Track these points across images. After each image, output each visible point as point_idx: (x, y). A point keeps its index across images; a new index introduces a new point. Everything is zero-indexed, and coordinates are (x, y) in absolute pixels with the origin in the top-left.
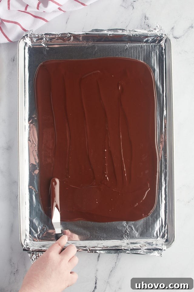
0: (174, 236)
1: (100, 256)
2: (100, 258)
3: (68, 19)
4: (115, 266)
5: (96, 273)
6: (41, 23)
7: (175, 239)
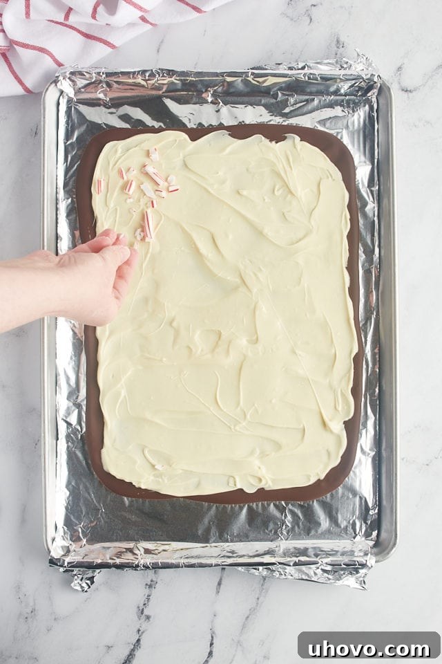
0: (396, 534)
1: (223, 582)
2: (222, 586)
3: (162, 42)
4: (257, 606)
5: (212, 622)
6: (100, 51)
7: (398, 541)
